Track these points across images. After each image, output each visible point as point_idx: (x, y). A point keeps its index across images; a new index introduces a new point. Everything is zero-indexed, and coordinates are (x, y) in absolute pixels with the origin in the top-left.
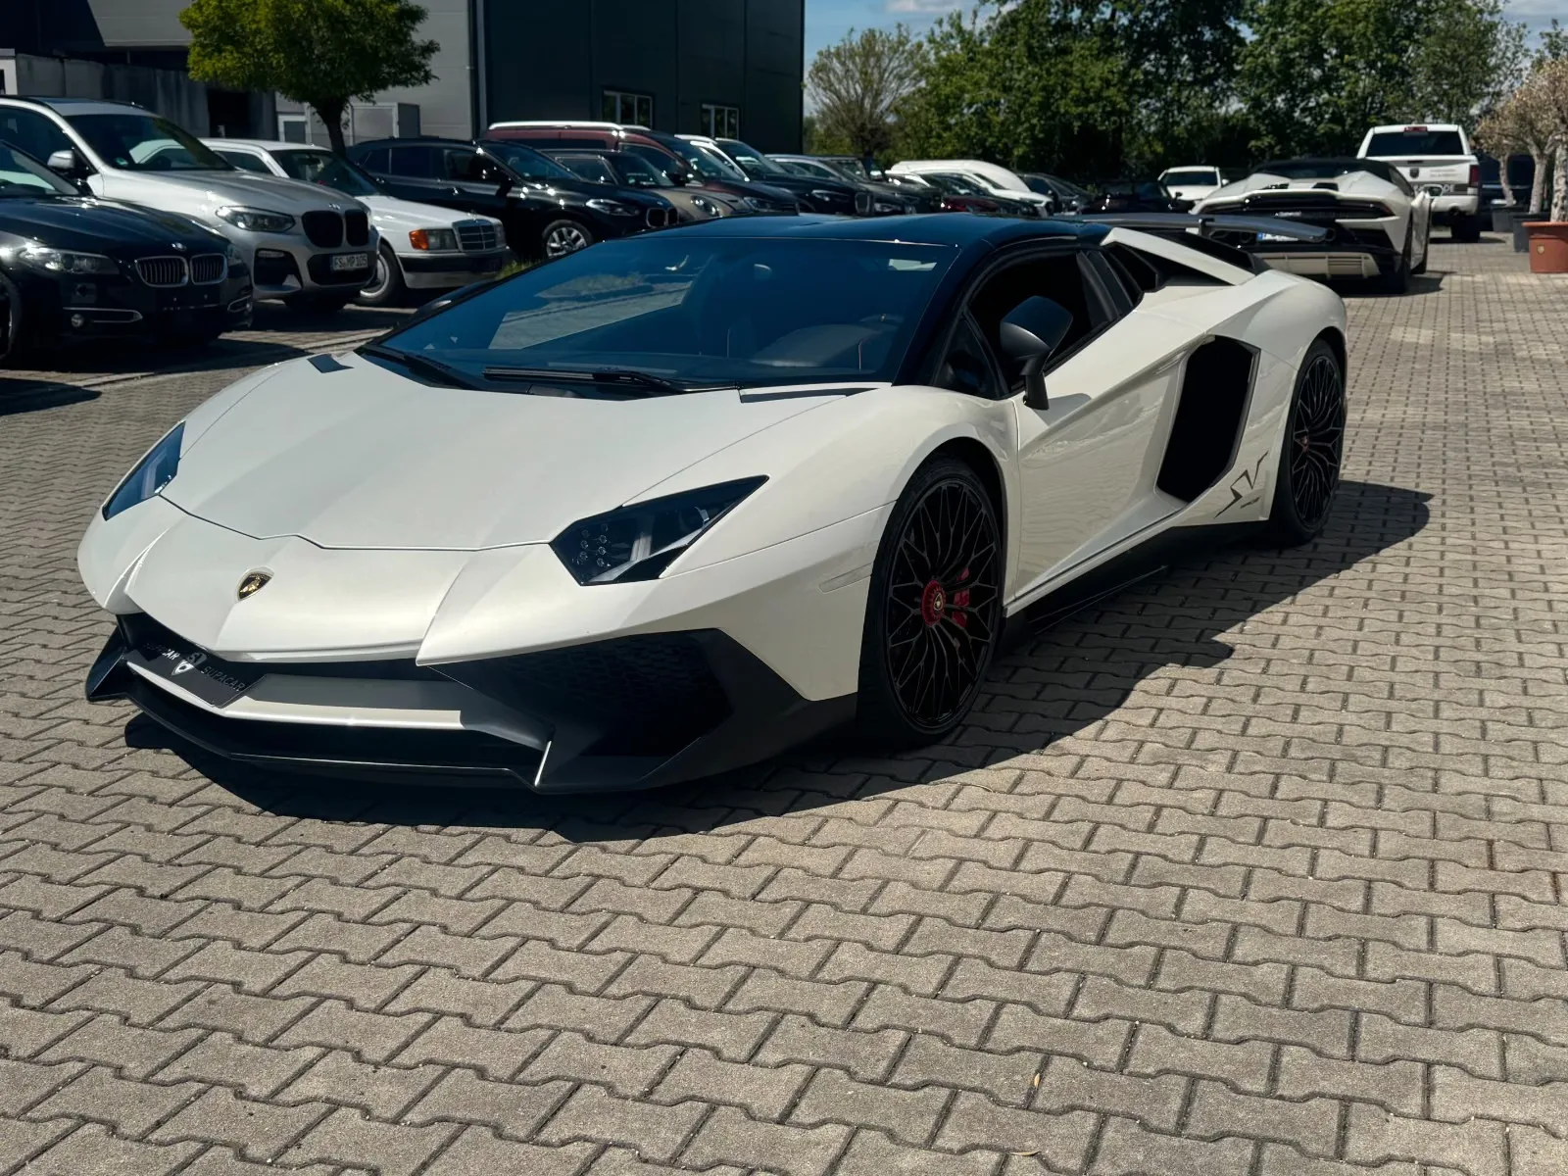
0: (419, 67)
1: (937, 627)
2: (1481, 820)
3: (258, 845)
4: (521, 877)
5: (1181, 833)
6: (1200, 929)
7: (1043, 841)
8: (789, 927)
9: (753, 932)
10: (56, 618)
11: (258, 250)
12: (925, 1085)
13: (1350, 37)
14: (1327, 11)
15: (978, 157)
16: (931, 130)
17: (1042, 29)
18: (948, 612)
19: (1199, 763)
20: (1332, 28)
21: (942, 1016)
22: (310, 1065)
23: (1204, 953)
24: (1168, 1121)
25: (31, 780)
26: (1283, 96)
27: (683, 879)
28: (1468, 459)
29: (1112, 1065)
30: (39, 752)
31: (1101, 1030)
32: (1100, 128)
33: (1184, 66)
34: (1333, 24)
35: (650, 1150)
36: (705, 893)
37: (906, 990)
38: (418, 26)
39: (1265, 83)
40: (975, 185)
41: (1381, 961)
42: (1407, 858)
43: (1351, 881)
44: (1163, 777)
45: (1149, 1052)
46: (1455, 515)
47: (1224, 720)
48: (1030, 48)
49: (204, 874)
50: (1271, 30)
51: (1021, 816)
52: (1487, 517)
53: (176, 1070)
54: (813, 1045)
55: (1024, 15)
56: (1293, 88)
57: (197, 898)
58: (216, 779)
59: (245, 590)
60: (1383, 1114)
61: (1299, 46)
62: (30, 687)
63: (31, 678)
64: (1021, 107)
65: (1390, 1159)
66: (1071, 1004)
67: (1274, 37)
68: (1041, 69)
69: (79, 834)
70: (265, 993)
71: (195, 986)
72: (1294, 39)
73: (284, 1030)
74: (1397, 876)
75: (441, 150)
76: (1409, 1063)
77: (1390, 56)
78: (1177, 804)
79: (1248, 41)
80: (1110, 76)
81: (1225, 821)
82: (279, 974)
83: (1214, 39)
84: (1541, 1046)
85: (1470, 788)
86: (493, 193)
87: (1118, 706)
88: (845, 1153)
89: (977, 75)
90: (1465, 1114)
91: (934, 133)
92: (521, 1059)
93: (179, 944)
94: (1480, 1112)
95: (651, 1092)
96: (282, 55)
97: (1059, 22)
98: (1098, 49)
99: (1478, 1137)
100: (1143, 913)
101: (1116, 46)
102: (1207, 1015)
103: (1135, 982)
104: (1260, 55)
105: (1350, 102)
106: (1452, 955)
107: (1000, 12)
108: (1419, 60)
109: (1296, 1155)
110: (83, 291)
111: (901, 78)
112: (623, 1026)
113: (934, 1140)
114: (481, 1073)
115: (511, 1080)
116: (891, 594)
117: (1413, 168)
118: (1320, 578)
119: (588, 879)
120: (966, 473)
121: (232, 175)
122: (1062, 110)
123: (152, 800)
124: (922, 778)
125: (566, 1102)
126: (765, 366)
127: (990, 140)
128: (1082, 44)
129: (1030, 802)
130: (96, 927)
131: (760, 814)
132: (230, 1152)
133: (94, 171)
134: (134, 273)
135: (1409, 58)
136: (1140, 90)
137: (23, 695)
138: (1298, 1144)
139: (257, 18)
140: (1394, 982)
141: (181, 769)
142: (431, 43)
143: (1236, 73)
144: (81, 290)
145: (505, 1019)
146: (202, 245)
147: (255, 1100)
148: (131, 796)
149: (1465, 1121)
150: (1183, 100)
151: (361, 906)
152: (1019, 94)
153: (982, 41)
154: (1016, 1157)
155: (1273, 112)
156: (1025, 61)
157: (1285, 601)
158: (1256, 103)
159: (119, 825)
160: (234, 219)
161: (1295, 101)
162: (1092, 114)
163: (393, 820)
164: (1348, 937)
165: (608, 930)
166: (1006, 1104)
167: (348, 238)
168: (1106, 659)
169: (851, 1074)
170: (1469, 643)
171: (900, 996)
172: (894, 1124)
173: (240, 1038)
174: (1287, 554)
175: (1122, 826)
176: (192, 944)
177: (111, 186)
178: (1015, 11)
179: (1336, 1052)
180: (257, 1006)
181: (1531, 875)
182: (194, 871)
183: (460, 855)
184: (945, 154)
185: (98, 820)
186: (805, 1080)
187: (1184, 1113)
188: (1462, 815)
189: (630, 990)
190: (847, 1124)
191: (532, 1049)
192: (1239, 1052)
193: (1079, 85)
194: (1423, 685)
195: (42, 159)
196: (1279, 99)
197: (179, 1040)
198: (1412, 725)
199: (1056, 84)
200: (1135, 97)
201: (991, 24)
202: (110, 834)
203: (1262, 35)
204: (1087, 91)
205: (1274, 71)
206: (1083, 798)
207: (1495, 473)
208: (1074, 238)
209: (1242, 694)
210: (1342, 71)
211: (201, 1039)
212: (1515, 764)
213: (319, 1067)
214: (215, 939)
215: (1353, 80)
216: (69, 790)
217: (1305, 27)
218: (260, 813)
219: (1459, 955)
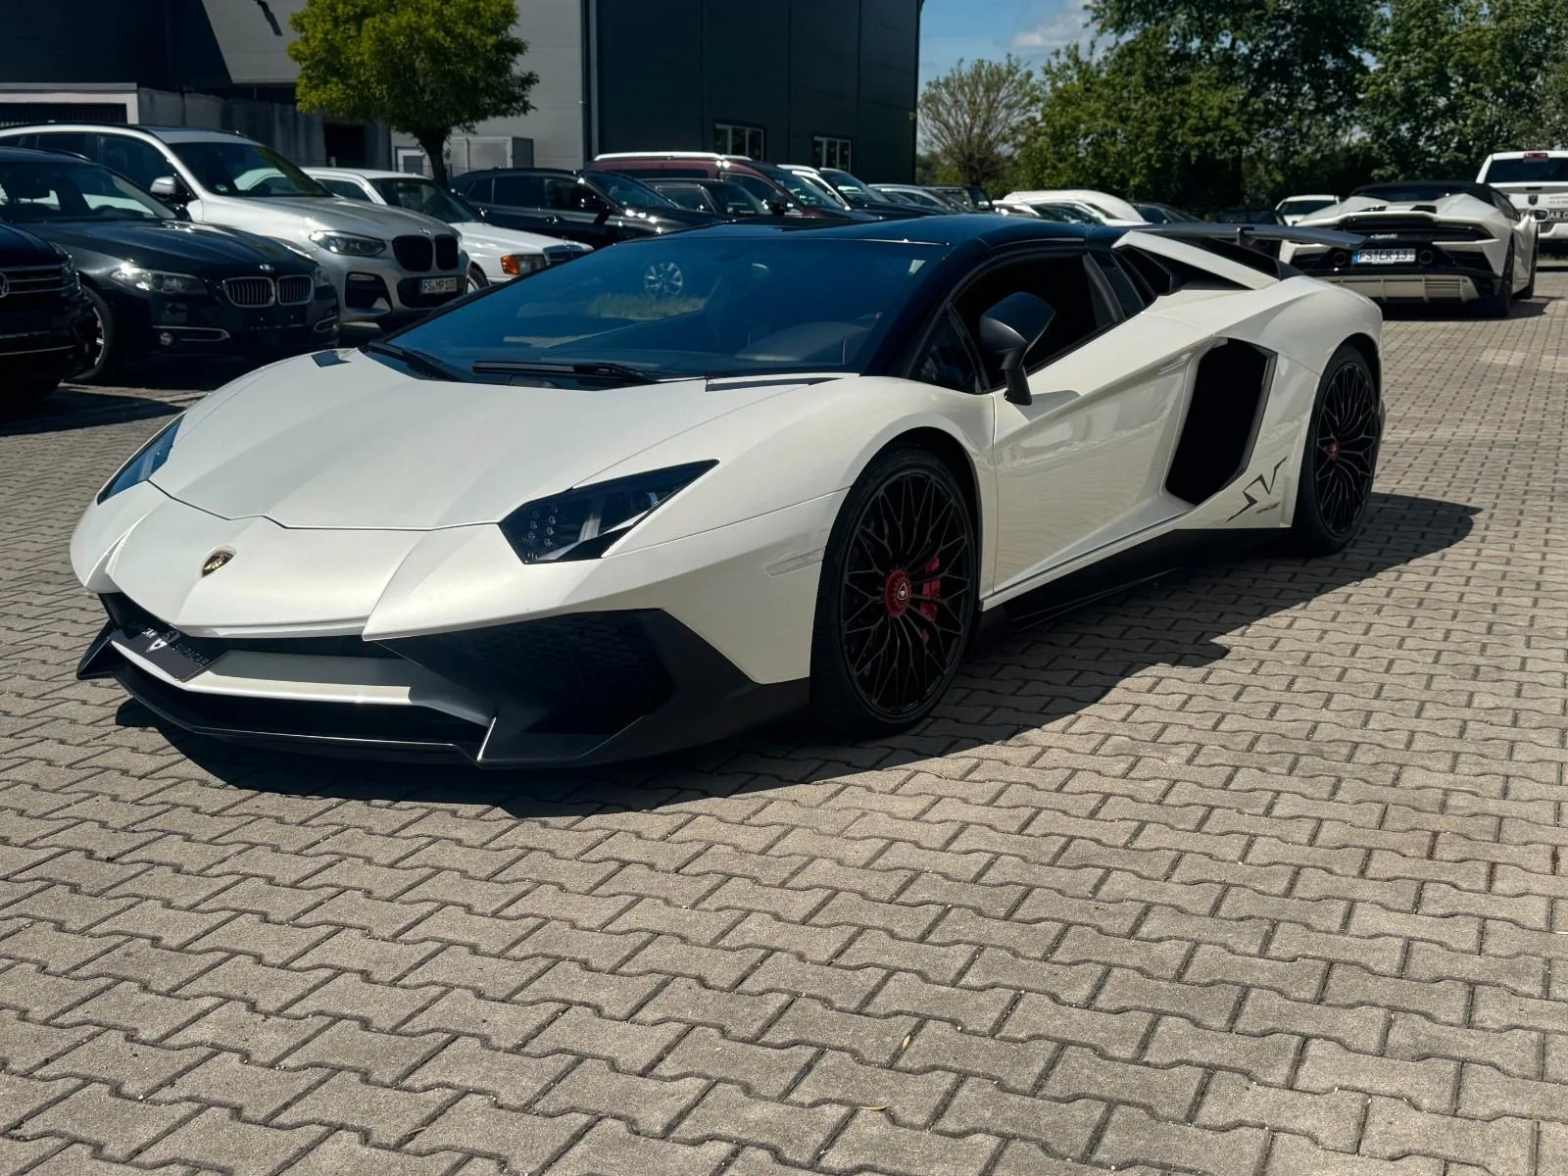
0: (518, 98)
1: (902, 617)
2: (1433, 812)
3: (213, 815)
4: (457, 848)
5: (1120, 820)
6: (1111, 908)
7: (980, 824)
8: (704, 898)
9: (667, 902)
10: (84, 609)
11: (349, 274)
12: (795, 1043)
13: (1476, 65)
14: (1452, 38)
15: (1093, 188)
16: (1046, 161)
17: (1161, 59)
18: (913, 601)
19: (1160, 755)
20: (1457, 56)
21: (829, 981)
22: (206, 1012)
23: (1109, 929)
24: (1025, 1081)
25: (17, 753)
26: (1407, 125)
27: (614, 853)
28: (1529, 475)
29: (985, 1030)
30: (32, 728)
31: (983, 998)
32: (1218, 157)
33: (1305, 95)
34: (1458, 52)
35: (507, 1097)
36: (631, 866)
37: (801, 957)
38: (519, 58)
39: (1389, 111)
40: (1086, 215)
41: (1286, 941)
42: (1345, 846)
43: (1280, 867)
44: (1120, 767)
45: (1026, 1018)
46: (1498, 528)
47: (1198, 716)
48: (1148, 79)
49: (155, 840)
50: (1395, 58)
51: (965, 801)
52: (1532, 530)
53: (78, 1014)
54: (694, 1006)
55: (1141, 45)
56: (1417, 117)
57: (142, 861)
58: (190, 755)
59: (208, 567)
60: (1245, 1083)
61: (1423, 75)
62: (39, 671)
63: (44, 662)
64: (1138, 137)
65: (1241, 1124)
66: (962, 973)
67: (1398, 65)
68: (1159, 99)
69: (45, 802)
70: (181, 948)
71: (116, 940)
72: (1418, 68)
73: (189, 981)
74: (1329, 863)
75: (541, 179)
76: (1286, 1036)
77: (1517, 84)
78: (1126, 792)
79: (1371, 69)
80: (1229, 105)
81: (1170, 809)
82: (199, 930)
83: (1337, 67)
84: (1428, 1024)
85: (1431, 783)
86: (592, 221)
87: (1095, 701)
88: (697, 1104)
89: (1093, 105)
90: (1330, 1085)
91: (1049, 164)
92: (407, 1012)
93: (112, 902)
94: (1345, 1084)
95: (524, 1045)
96: (385, 86)
97: (1177, 52)
98: (1217, 78)
99: (1336, 1107)
100: (1060, 892)
101: (1236, 74)
102: (1094, 987)
103: (1032, 955)
104: (1383, 83)
105: (1475, 130)
106: (1363, 937)
107: (1117, 43)
108: (1548, 87)
109: (1145, 1117)
110: (173, 310)
111: (1009, 107)
112: (514, 985)
113: (789, 1094)
114: (366, 1024)
115: (394, 1031)
116: (846, 580)
117: (1533, 194)
118: (1340, 585)
119: (521, 851)
120: (934, 464)
121: (327, 201)
122: (1179, 140)
123: (125, 772)
124: (878, 765)
125: (440, 1051)
126: (746, 360)
127: (1106, 170)
128: (1201, 73)
129: (978, 788)
130: (38, 884)
131: (706, 795)
132: (106, 1089)
133: (194, 197)
134: (222, 294)
135: (1538, 86)
136: (1260, 119)
137: (32, 677)
138: (1151, 1107)
139: (361, 50)
140: (1295, 960)
141: (161, 745)
142: (531, 74)
143: (1359, 102)
144: (170, 309)
145: (403, 976)
146: (291, 267)
147: (144, 1043)
148: (106, 769)
149: (1329, 1091)
150: (1305, 130)
151: (295, 871)
152: (1136, 124)
153: (1099, 72)
154: (864, 1111)
155: (1398, 140)
156: (1142, 91)
157: (1296, 607)
158: (1380, 132)
159: (87, 795)
160: (326, 243)
161: (1420, 129)
162: (1210, 144)
163: (348, 796)
164: (1261, 918)
165: (527, 897)
166: (869, 1063)
167: (437, 262)
168: (1097, 659)
169: (724, 1033)
170: (1475, 648)
171: (793, 962)
172: (753, 1079)
173: (145, 988)
174: (1314, 563)
175: (1065, 813)
176: (124, 902)
177: (210, 211)
178: (1133, 41)
179: (1215, 1024)
180: (168, 960)
181: (1469, 865)
182: (144, 838)
183: (404, 827)
184: (1059, 185)
185: (69, 789)
186: (678, 1036)
187: (1045, 1075)
188: (1415, 808)
189: (531, 952)
190: (707, 1078)
191: (420, 1004)
192: (1117, 1021)
193: (1197, 115)
194: (1414, 688)
195: (144, 186)
196: (1403, 128)
197: (87, 988)
198: (1390, 723)
199: (1173, 114)
200: (1255, 126)
201: (1108, 54)
202: (76, 803)
203: (1386, 63)
204: (1205, 121)
205: (1398, 99)
206: (1034, 787)
207: (1553, 489)
208: (1081, 240)
209: (1226, 692)
210: (1467, 99)
211: (108, 988)
212: (1485, 761)
213: (212, 1016)
214: (147, 898)
215: (1479, 107)
216: (50, 763)
217: (1429, 55)
218: (223, 787)
219: (1371, 937)
